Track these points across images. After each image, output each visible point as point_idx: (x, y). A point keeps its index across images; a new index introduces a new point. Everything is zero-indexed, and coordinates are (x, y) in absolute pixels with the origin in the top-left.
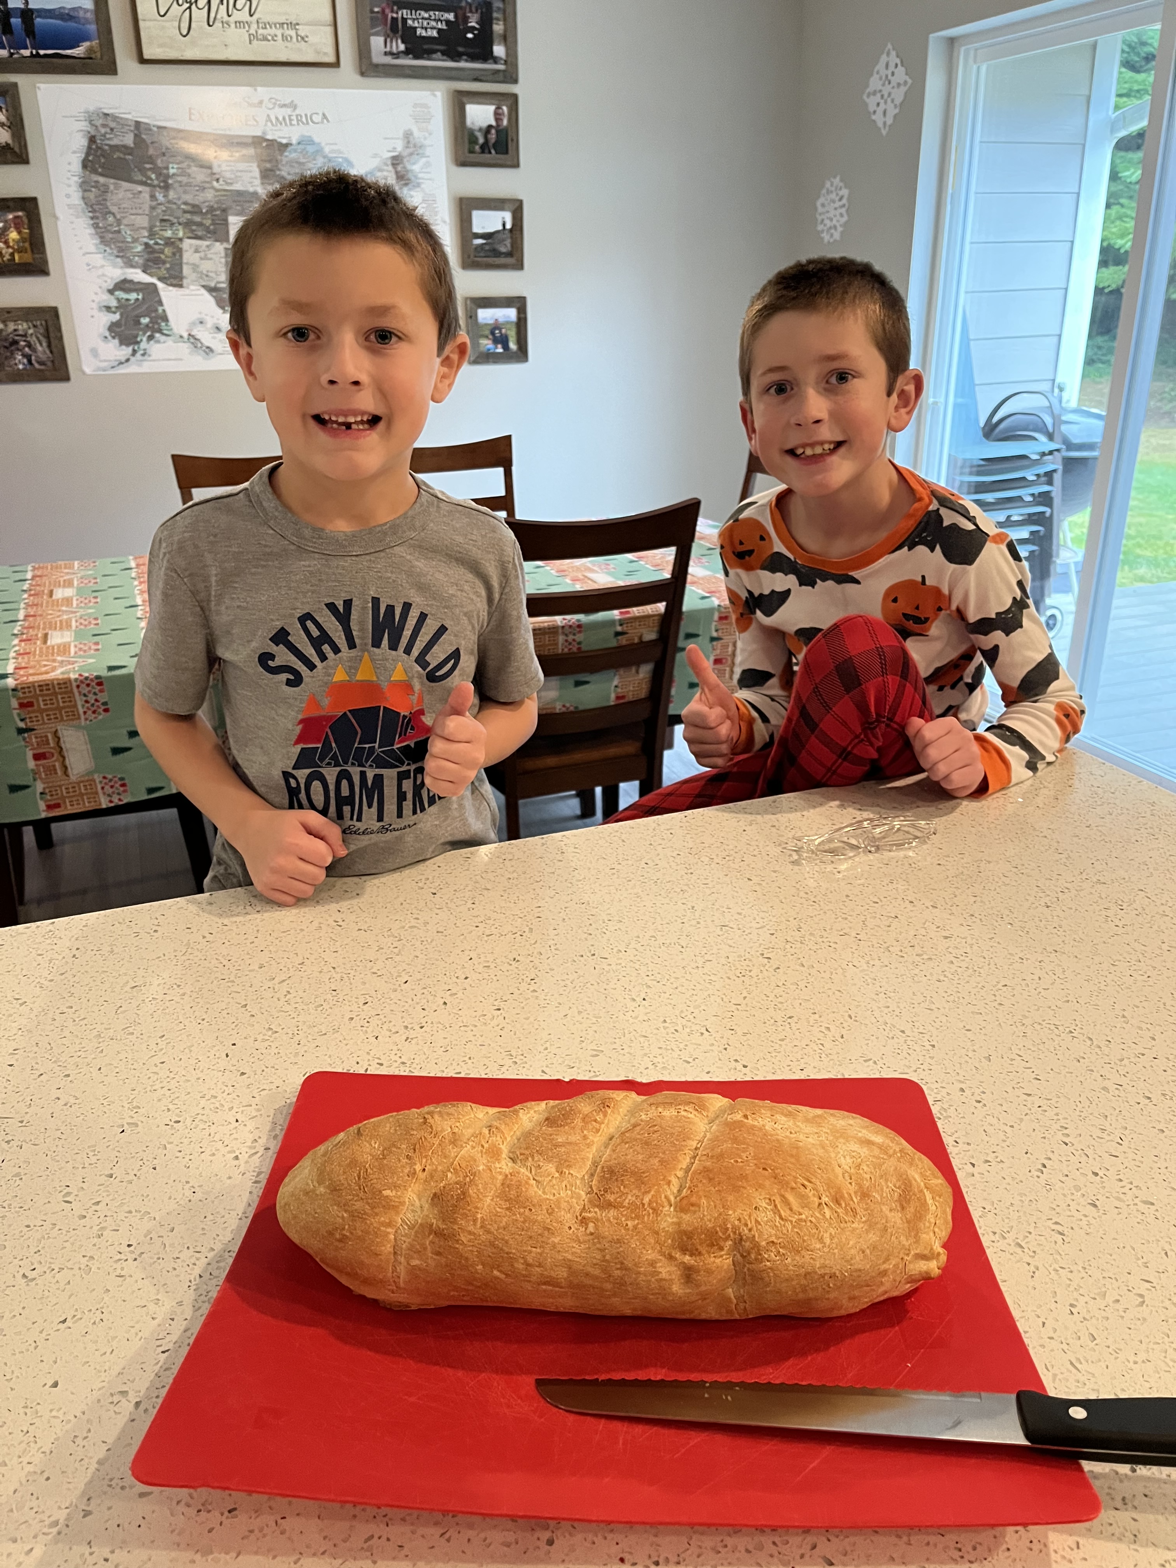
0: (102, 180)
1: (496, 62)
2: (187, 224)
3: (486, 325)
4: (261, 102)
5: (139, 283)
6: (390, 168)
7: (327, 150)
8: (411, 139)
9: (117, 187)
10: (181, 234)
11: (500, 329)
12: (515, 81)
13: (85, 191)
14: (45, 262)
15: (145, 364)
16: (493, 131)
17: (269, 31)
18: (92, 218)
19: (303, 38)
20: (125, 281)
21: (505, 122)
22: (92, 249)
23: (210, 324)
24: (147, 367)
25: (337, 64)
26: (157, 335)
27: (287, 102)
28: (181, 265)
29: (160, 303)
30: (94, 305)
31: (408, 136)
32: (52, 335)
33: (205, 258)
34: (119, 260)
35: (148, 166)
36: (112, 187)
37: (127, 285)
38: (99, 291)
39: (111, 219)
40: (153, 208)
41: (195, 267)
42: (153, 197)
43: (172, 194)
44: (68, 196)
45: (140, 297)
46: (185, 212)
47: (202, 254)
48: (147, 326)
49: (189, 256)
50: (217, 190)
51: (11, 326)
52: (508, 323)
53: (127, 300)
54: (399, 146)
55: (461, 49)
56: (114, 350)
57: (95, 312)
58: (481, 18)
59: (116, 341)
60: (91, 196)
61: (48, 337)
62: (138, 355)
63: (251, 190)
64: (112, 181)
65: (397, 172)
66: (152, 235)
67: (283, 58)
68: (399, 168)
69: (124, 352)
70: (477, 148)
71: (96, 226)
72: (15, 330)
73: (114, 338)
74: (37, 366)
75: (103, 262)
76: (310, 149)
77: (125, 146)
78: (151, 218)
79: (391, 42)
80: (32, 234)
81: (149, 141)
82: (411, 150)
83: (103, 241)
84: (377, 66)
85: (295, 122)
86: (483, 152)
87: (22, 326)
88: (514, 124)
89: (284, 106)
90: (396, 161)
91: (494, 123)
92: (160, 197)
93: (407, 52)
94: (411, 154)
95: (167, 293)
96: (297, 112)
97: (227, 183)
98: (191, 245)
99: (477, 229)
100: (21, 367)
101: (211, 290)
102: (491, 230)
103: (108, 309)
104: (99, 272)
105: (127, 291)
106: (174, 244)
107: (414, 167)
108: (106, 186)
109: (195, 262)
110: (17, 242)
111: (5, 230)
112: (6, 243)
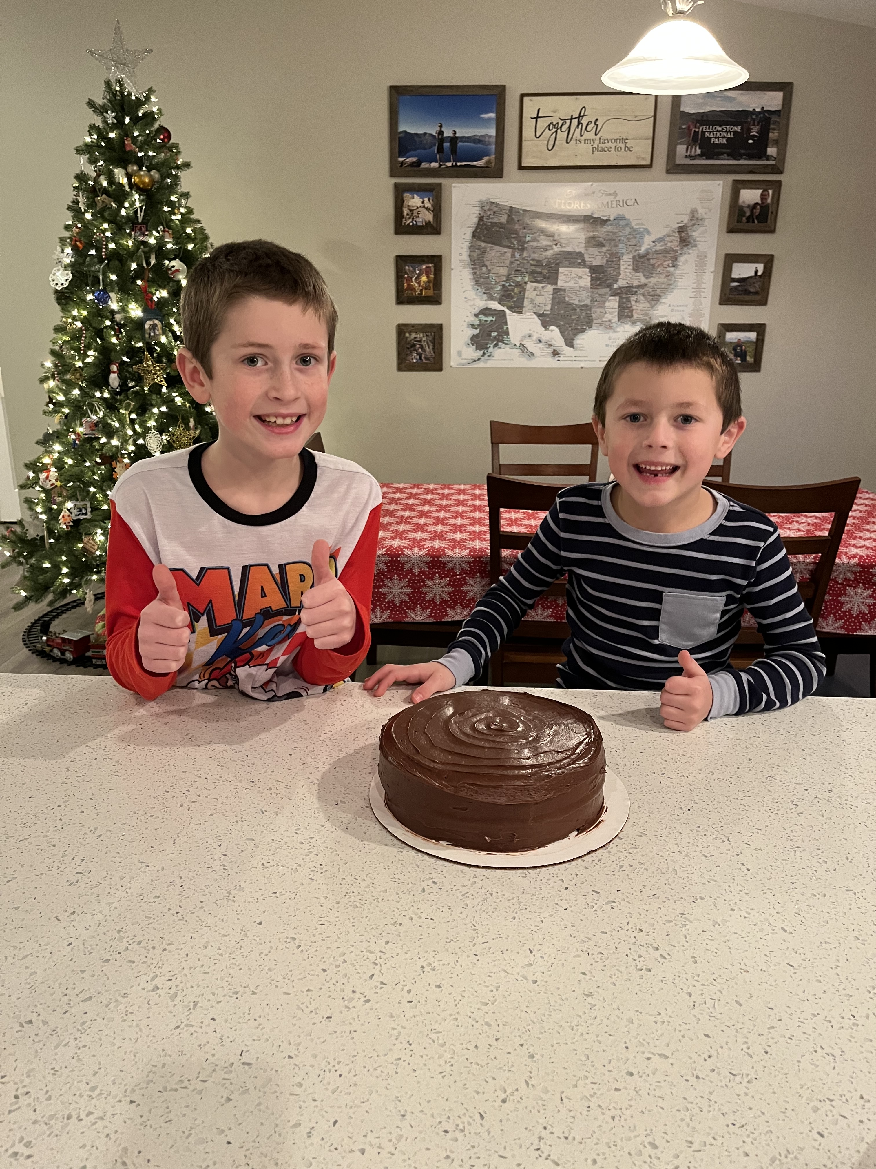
0: (483, 245)
1: (767, 160)
2: (532, 273)
3: (731, 343)
4: (593, 193)
5: (495, 310)
6: (677, 235)
7: (634, 224)
8: (696, 216)
9: (492, 249)
10: (526, 279)
11: (741, 347)
12: (781, 172)
13: (471, 251)
14: (440, 296)
15: (489, 362)
16: (758, 207)
17: (607, 144)
18: (473, 269)
19: (629, 149)
20: (486, 309)
21: (769, 201)
22: (470, 288)
23: (535, 337)
24: (490, 364)
25: (650, 166)
26: (500, 344)
27: (612, 192)
28: (523, 298)
29: (506, 323)
30: (465, 324)
31: (693, 212)
32: (436, 342)
33: (540, 295)
34: (485, 295)
35: (513, 236)
36: (488, 249)
37: (487, 312)
38: (469, 315)
39: (484, 269)
40: (512, 263)
41: (532, 301)
42: (513, 255)
43: (525, 254)
44: (461, 254)
45: (494, 319)
46: (532, 265)
47: (538, 292)
48: (495, 337)
49: (529, 294)
50: (555, 251)
51: (414, 335)
52: (748, 342)
53: (486, 321)
54: (686, 219)
55: (742, 151)
56: (472, 353)
57: (465, 328)
58: (761, 129)
59: (474, 347)
60: (475, 255)
61: (433, 342)
62: (486, 356)
63: (577, 250)
64: (489, 245)
65: (681, 237)
66: (508, 279)
67: (613, 163)
68: (683, 235)
69: (478, 354)
70: (744, 218)
71: (474, 274)
72: (415, 338)
73: (473, 344)
74: (424, 361)
75: (475, 297)
76: (622, 223)
77: (501, 223)
78: (510, 268)
79: (691, 149)
80: (435, 278)
81: (516, 220)
82: (694, 222)
83: (477, 283)
84: (679, 165)
85: (614, 205)
86: (748, 222)
87: (420, 335)
88: (775, 201)
89: (610, 194)
90: (682, 230)
91: (760, 202)
92: (517, 256)
93: (701, 156)
94: (694, 225)
95: (511, 318)
96: (617, 199)
97: (562, 247)
98: (532, 287)
99: (734, 275)
100: (415, 361)
101: (539, 315)
102: (746, 276)
103: (473, 326)
104: (472, 303)
105: (486, 315)
106: (521, 286)
107: (694, 234)
108: (485, 248)
109: (533, 297)
110: (426, 283)
111: (419, 276)
112: (419, 283)
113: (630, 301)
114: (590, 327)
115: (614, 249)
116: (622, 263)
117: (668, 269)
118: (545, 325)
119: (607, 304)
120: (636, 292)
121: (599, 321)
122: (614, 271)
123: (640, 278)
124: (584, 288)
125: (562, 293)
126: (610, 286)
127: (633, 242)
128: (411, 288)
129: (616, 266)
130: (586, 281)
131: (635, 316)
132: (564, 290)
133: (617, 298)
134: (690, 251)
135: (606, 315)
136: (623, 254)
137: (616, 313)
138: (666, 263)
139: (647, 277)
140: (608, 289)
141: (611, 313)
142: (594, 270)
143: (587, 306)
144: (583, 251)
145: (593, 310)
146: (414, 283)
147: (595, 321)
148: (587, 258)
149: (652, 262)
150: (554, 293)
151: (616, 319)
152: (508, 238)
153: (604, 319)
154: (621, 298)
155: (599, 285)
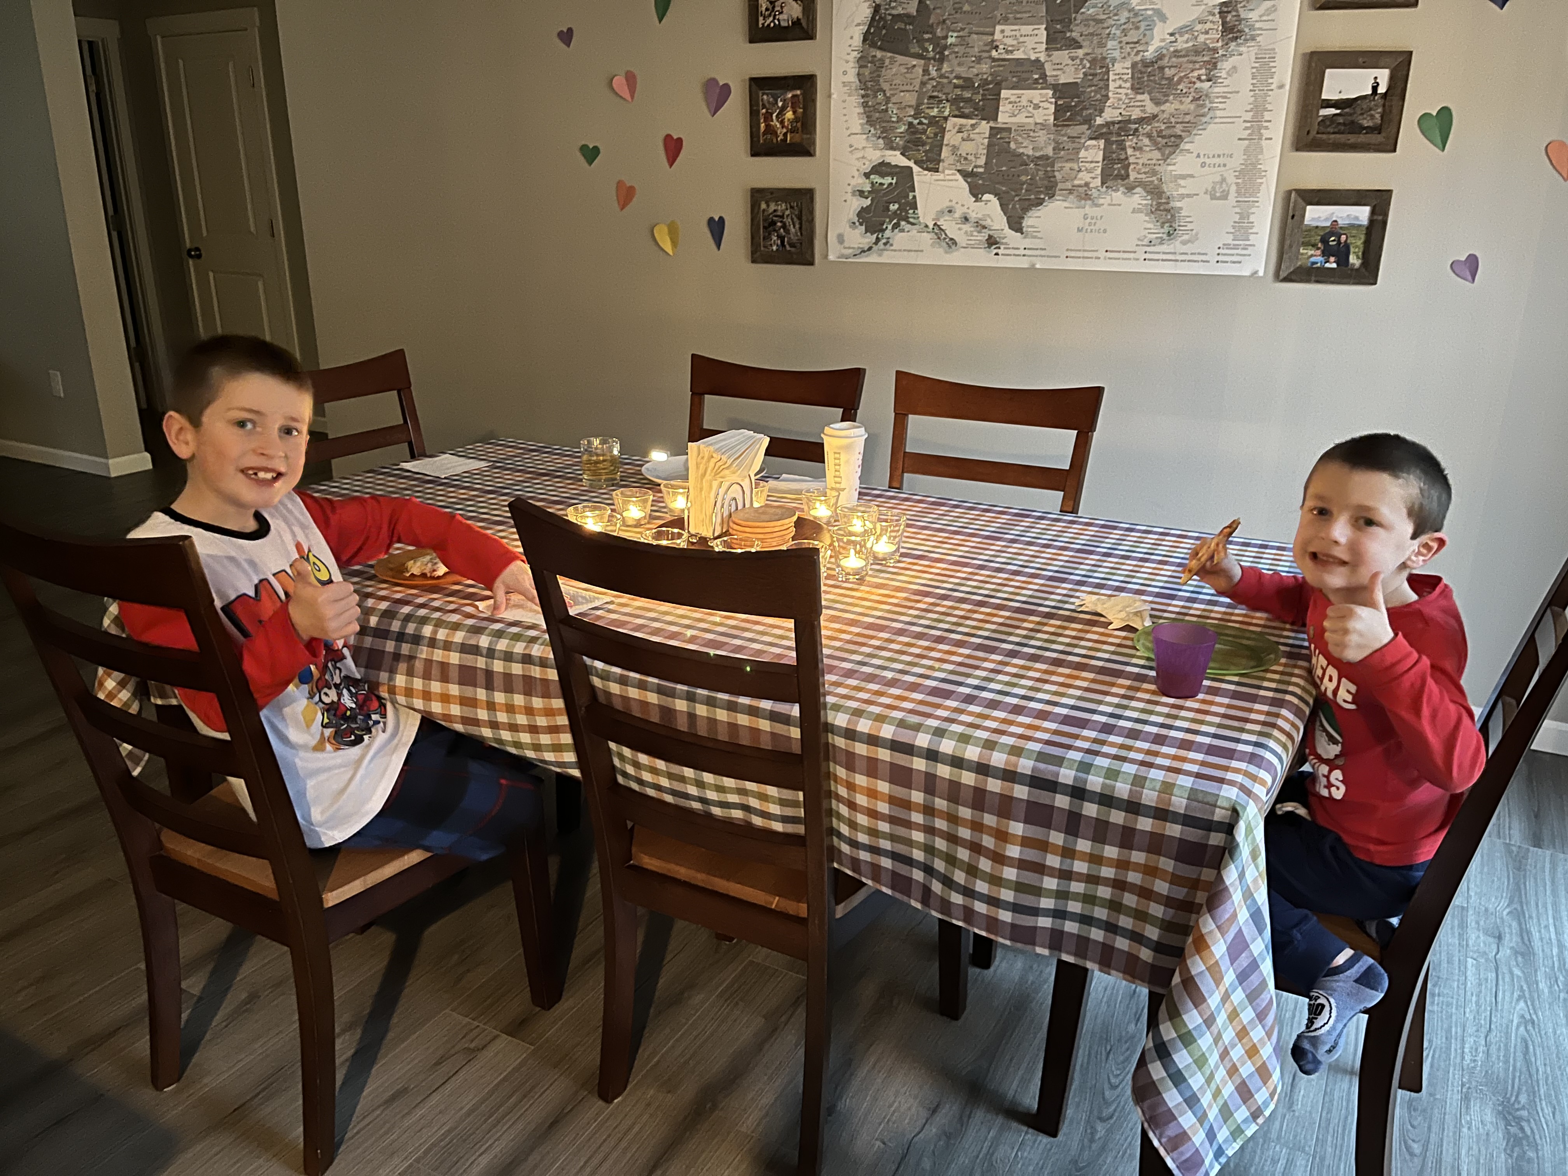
0: (879, 54)
2: (954, 102)
5: (896, 166)
6: (1216, 18)
9: (893, 61)
10: (946, 113)
11: (1338, 235)
13: (861, 67)
14: (814, 143)
15: (886, 253)
18: (863, 97)
20: (883, 164)
22: (857, 129)
23: (959, 212)
24: (887, 257)
26: (903, 223)
28: (940, 146)
29: (913, 189)
30: (849, 189)
32: (804, 218)
33: (968, 139)
34: (881, 141)
35: (926, 36)
36: (887, 62)
37: (884, 169)
38: (856, 174)
39: (880, 97)
40: (923, 84)
41: (955, 149)
42: (926, 71)
43: (946, 67)
44: (845, 73)
45: (894, 181)
46: (956, 86)
47: (965, 135)
48: (896, 212)
49: (951, 137)
50: (994, 60)
51: (772, 206)
53: (882, 184)
56: (859, 238)
57: (849, 196)
59: (863, 228)
60: (867, 72)
61: (801, 218)
62: (881, 243)
63: (1033, 57)
64: (889, 55)
65: (1224, 23)
66: (918, 112)
68: (1230, 17)
69: (867, 240)
71: (865, 105)
72: (775, 211)
73: (861, 224)
74: (788, 248)
75: (864, 143)
76: (1114, 2)
77: (908, 16)
78: (920, 94)
80: (805, 113)
81: (932, 7)
83: (870, 121)
87: (781, 208)
90: (1227, 8)
92: (933, 71)
95: (921, 179)
97: (1008, 52)
98: (955, 125)
99: (1328, 94)
100: (775, 248)
101: (965, 174)
103: (861, 193)
104: (860, 154)
105: (883, 175)
106: (938, 124)
107: (1251, 15)
108: (882, 60)
109: (957, 143)
110: (791, 122)
111: (783, 109)
112: (782, 122)
113: (1124, 149)
114: (1051, 196)
115: (1100, 51)
116: (1112, 77)
117: (1198, 85)
118: (976, 192)
119: (1082, 154)
120: (1136, 130)
121: (1068, 185)
122: (1096, 92)
123: (1145, 104)
124: (1043, 126)
125: (1004, 134)
126: (1088, 121)
127: (1133, 36)
128: (770, 130)
129: (1101, 84)
130: (1047, 113)
131: (1133, 176)
132: (1009, 130)
133: (1102, 143)
134: (1243, 49)
135: (1081, 175)
136: (1114, 60)
137: (1099, 171)
138: (1196, 74)
139: (1157, 103)
140: (1086, 127)
141: (1089, 171)
142: (1061, 91)
143: (1047, 158)
144: (1042, 57)
145: (1057, 166)
146: (775, 123)
147: (1060, 186)
148: (1049, 71)
149: (1168, 72)
150: (991, 136)
151: (1098, 181)
152: (921, 42)
153: (1076, 182)
154: (1108, 143)
155: (1068, 120)
